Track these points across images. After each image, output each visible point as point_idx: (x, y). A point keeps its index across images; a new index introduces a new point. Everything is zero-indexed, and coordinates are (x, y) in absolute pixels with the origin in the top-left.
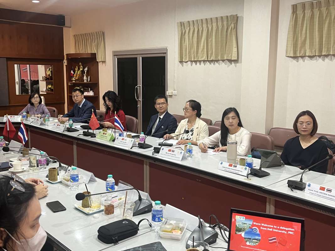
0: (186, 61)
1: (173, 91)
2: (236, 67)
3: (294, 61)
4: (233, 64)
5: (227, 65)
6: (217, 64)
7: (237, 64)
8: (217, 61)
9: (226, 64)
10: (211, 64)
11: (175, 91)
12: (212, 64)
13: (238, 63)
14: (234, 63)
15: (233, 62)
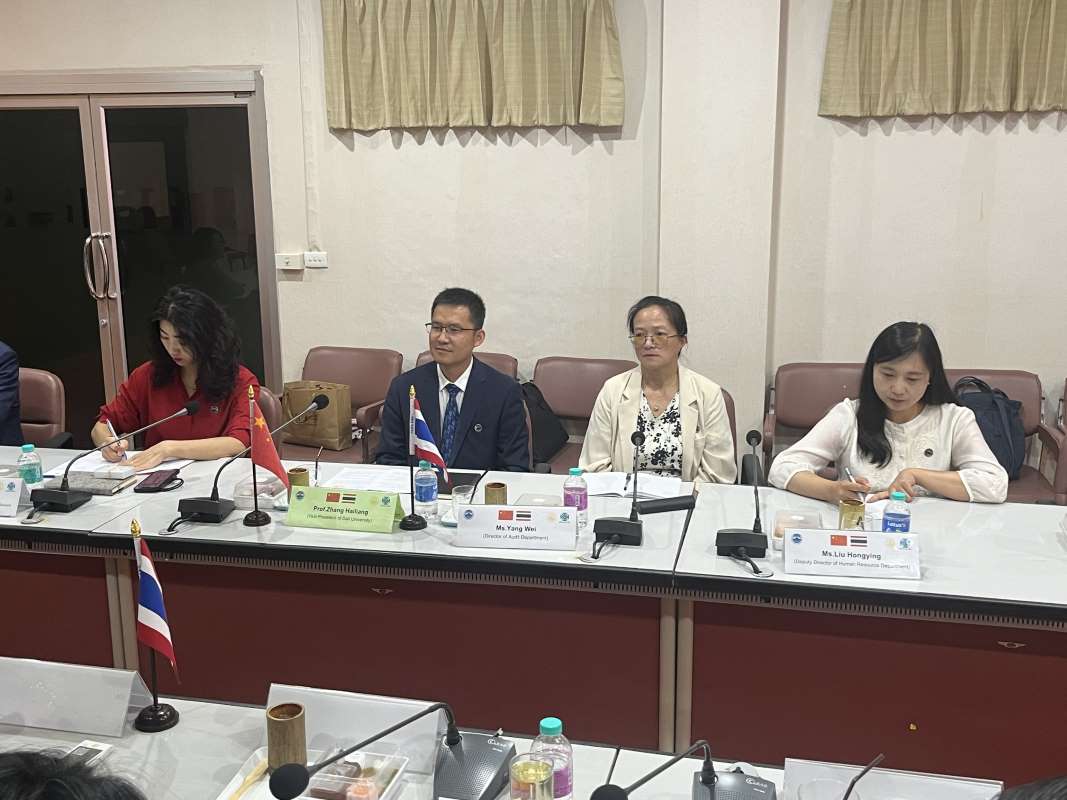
0: (371, 128)
1: (306, 253)
2: (610, 152)
3: (852, 134)
4: (598, 143)
5: (570, 148)
6: (522, 143)
7: (615, 142)
8: (524, 130)
9: (566, 143)
10: (494, 141)
11: (315, 253)
12: (499, 139)
13: (620, 138)
14: (602, 139)
15: (596, 136)
